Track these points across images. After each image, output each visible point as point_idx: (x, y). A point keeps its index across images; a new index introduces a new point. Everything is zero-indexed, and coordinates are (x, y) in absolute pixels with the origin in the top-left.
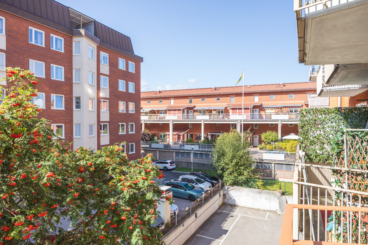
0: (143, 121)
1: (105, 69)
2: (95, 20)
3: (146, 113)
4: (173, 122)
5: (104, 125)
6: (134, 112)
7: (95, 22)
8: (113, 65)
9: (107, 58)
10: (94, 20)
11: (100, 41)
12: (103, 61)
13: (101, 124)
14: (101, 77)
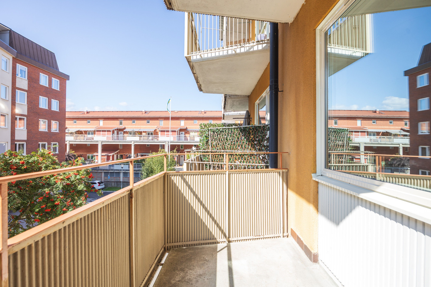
0: (68, 142)
1: (23, 82)
2: (11, 29)
3: (72, 133)
4: (102, 142)
5: (19, 144)
6: (58, 131)
7: (11, 31)
8: (33, 80)
9: (25, 72)
11: (17, 53)
12: (20, 75)
13: (16, 143)
14: (18, 92)
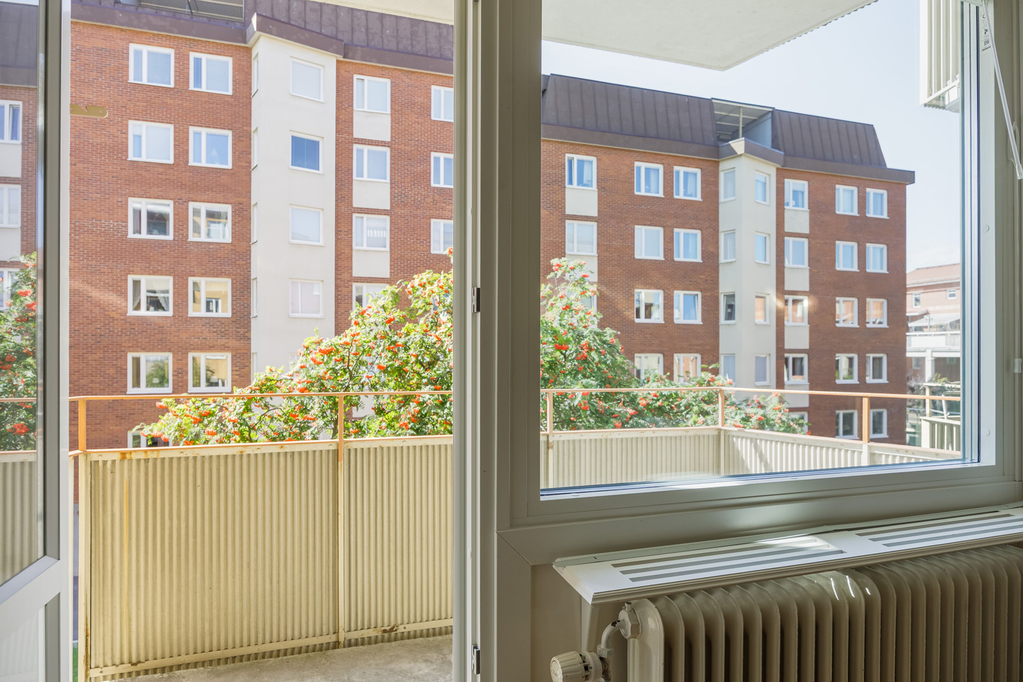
0: (929, 352)
1: (799, 219)
2: (774, 108)
5: (794, 359)
6: (885, 325)
7: (774, 113)
8: (821, 207)
9: (803, 193)
10: (771, 110)
11: (785, 155)
12: (792, 203)
13: (786, 355)
14: (788, 241)
